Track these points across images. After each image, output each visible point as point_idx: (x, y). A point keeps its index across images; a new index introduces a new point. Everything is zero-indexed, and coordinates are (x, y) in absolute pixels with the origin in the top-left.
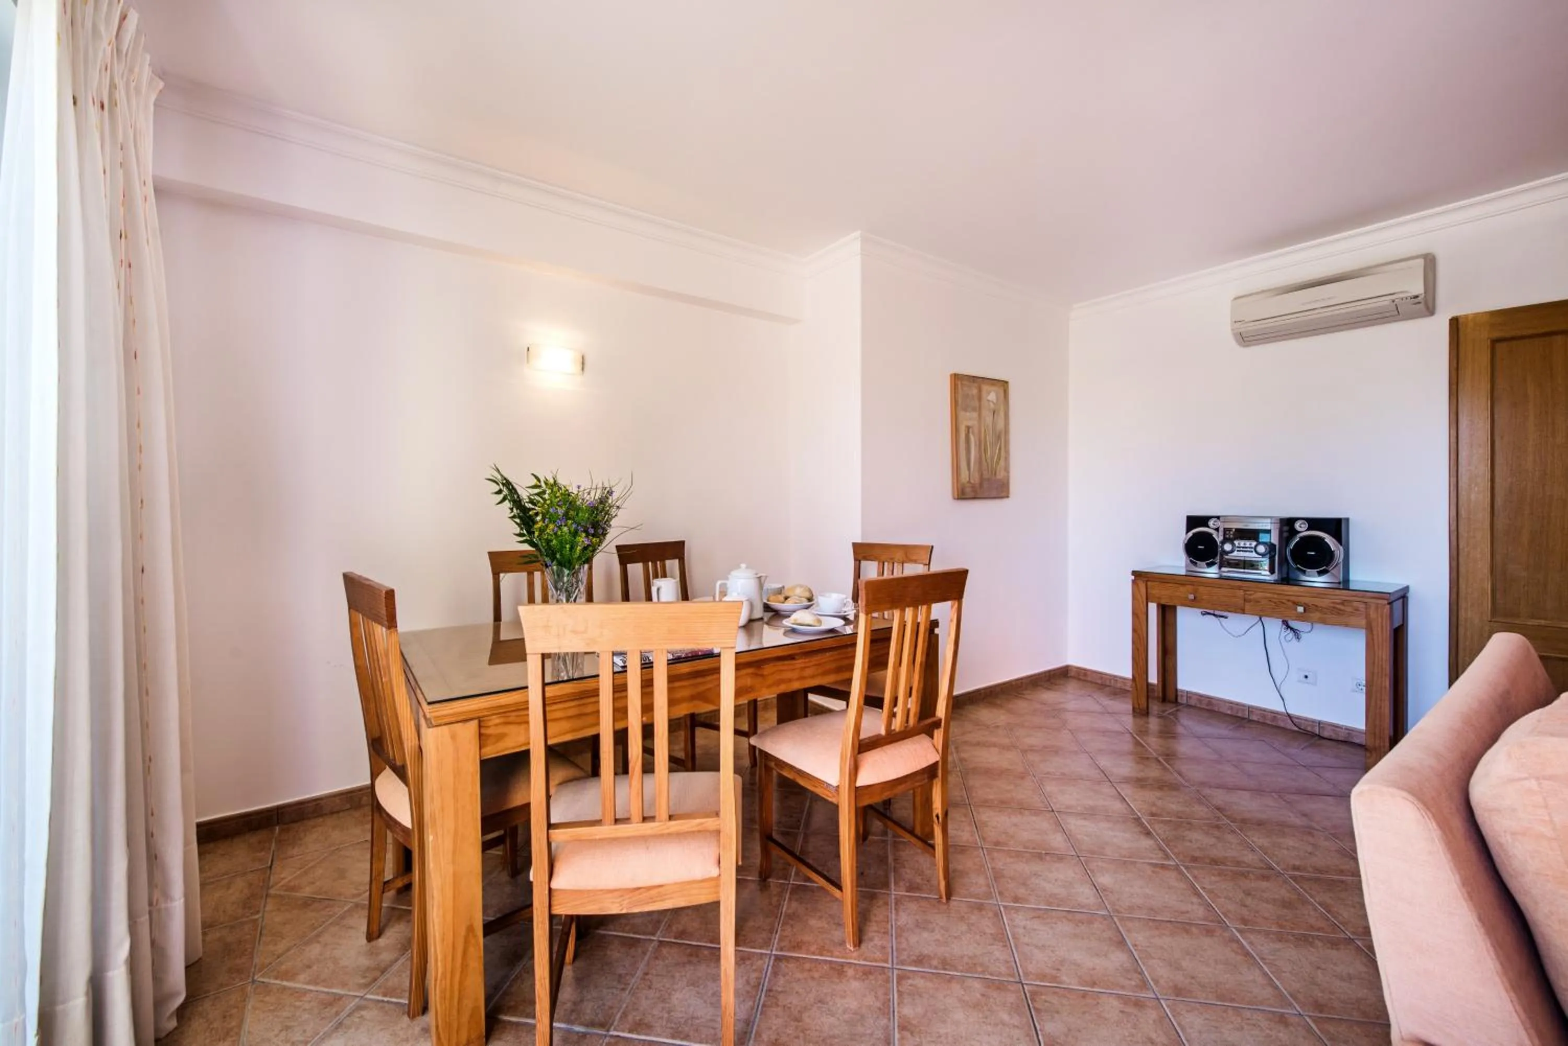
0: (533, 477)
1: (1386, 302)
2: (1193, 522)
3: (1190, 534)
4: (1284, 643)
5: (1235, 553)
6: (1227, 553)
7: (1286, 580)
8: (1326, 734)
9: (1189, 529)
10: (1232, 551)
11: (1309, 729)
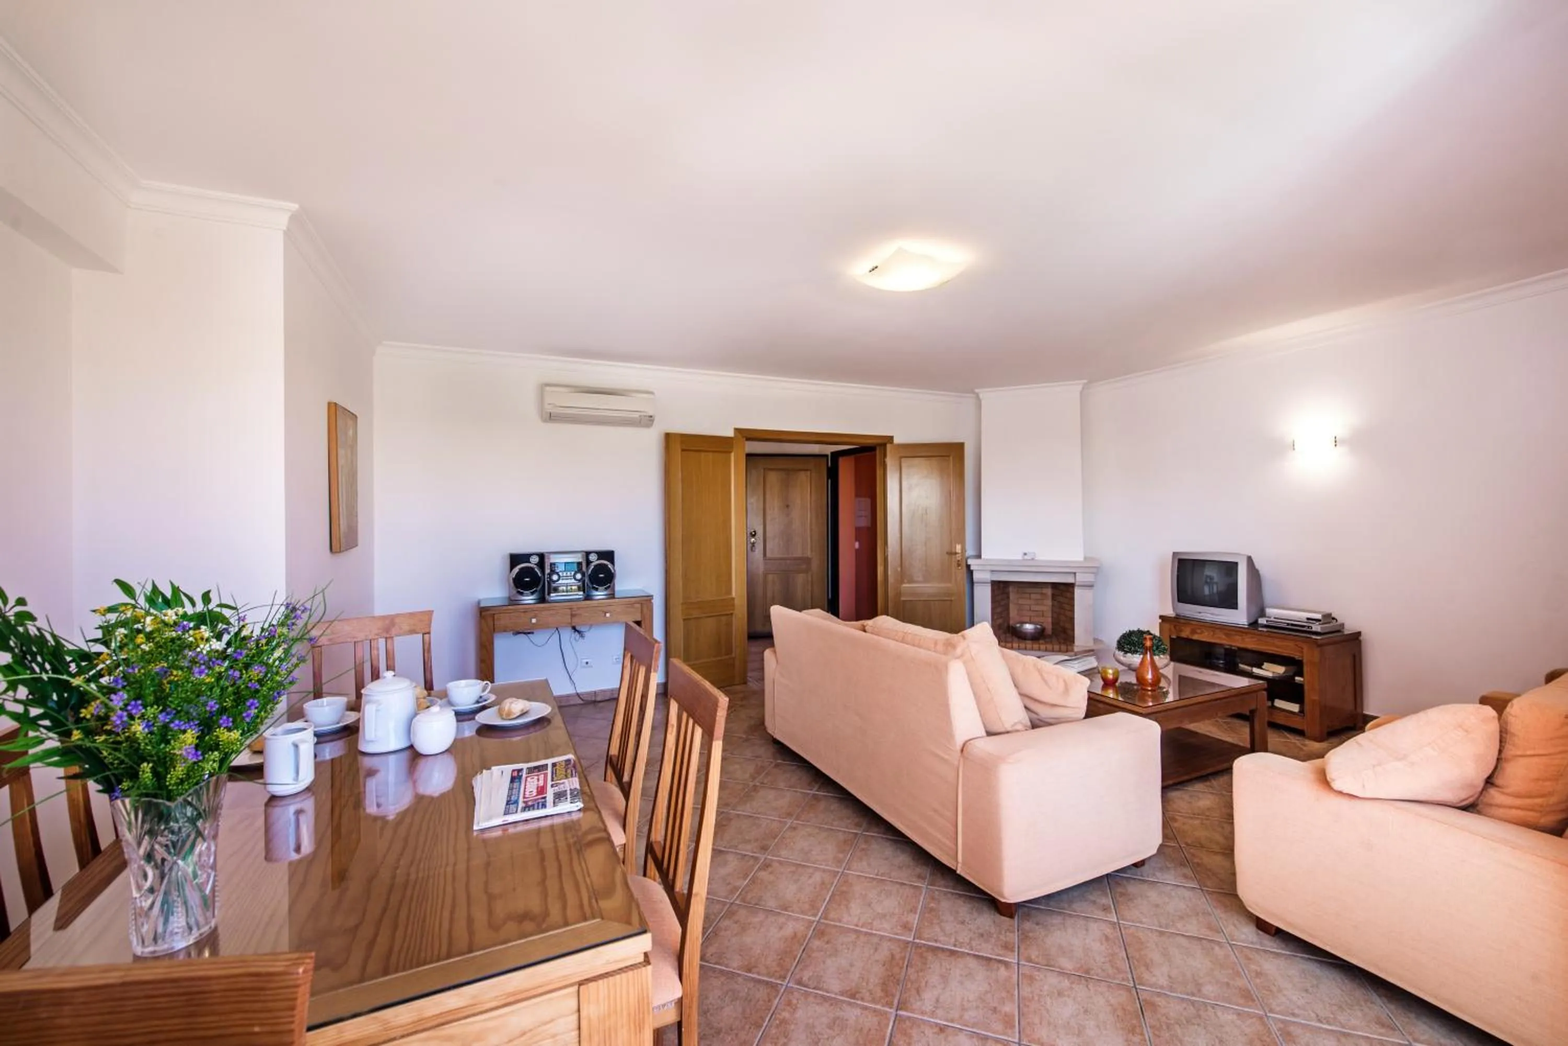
0: (116, 587)
1: (636, 415)
2: (515, 559)
3: (516, 570)
4: (574, 642)
5: (560, 582)
6: (554, 582)
7: (588, 598)
8: (599, 699)
9: (512, 566)
10: (558, 580)
11: (589, 699)
